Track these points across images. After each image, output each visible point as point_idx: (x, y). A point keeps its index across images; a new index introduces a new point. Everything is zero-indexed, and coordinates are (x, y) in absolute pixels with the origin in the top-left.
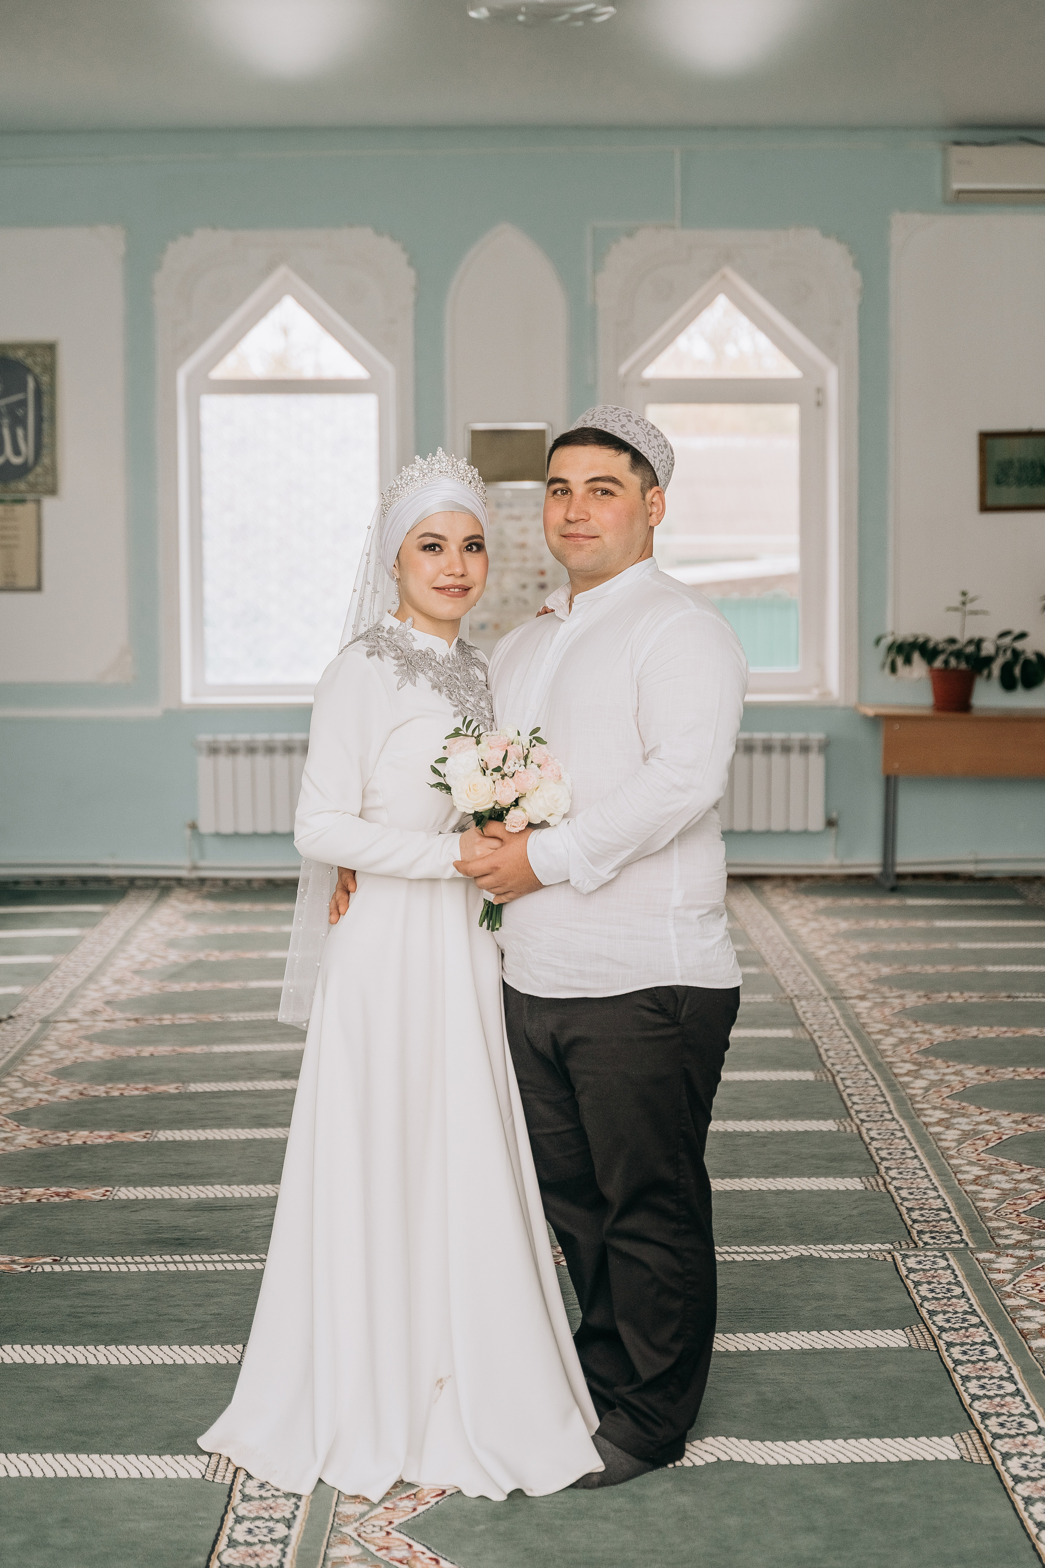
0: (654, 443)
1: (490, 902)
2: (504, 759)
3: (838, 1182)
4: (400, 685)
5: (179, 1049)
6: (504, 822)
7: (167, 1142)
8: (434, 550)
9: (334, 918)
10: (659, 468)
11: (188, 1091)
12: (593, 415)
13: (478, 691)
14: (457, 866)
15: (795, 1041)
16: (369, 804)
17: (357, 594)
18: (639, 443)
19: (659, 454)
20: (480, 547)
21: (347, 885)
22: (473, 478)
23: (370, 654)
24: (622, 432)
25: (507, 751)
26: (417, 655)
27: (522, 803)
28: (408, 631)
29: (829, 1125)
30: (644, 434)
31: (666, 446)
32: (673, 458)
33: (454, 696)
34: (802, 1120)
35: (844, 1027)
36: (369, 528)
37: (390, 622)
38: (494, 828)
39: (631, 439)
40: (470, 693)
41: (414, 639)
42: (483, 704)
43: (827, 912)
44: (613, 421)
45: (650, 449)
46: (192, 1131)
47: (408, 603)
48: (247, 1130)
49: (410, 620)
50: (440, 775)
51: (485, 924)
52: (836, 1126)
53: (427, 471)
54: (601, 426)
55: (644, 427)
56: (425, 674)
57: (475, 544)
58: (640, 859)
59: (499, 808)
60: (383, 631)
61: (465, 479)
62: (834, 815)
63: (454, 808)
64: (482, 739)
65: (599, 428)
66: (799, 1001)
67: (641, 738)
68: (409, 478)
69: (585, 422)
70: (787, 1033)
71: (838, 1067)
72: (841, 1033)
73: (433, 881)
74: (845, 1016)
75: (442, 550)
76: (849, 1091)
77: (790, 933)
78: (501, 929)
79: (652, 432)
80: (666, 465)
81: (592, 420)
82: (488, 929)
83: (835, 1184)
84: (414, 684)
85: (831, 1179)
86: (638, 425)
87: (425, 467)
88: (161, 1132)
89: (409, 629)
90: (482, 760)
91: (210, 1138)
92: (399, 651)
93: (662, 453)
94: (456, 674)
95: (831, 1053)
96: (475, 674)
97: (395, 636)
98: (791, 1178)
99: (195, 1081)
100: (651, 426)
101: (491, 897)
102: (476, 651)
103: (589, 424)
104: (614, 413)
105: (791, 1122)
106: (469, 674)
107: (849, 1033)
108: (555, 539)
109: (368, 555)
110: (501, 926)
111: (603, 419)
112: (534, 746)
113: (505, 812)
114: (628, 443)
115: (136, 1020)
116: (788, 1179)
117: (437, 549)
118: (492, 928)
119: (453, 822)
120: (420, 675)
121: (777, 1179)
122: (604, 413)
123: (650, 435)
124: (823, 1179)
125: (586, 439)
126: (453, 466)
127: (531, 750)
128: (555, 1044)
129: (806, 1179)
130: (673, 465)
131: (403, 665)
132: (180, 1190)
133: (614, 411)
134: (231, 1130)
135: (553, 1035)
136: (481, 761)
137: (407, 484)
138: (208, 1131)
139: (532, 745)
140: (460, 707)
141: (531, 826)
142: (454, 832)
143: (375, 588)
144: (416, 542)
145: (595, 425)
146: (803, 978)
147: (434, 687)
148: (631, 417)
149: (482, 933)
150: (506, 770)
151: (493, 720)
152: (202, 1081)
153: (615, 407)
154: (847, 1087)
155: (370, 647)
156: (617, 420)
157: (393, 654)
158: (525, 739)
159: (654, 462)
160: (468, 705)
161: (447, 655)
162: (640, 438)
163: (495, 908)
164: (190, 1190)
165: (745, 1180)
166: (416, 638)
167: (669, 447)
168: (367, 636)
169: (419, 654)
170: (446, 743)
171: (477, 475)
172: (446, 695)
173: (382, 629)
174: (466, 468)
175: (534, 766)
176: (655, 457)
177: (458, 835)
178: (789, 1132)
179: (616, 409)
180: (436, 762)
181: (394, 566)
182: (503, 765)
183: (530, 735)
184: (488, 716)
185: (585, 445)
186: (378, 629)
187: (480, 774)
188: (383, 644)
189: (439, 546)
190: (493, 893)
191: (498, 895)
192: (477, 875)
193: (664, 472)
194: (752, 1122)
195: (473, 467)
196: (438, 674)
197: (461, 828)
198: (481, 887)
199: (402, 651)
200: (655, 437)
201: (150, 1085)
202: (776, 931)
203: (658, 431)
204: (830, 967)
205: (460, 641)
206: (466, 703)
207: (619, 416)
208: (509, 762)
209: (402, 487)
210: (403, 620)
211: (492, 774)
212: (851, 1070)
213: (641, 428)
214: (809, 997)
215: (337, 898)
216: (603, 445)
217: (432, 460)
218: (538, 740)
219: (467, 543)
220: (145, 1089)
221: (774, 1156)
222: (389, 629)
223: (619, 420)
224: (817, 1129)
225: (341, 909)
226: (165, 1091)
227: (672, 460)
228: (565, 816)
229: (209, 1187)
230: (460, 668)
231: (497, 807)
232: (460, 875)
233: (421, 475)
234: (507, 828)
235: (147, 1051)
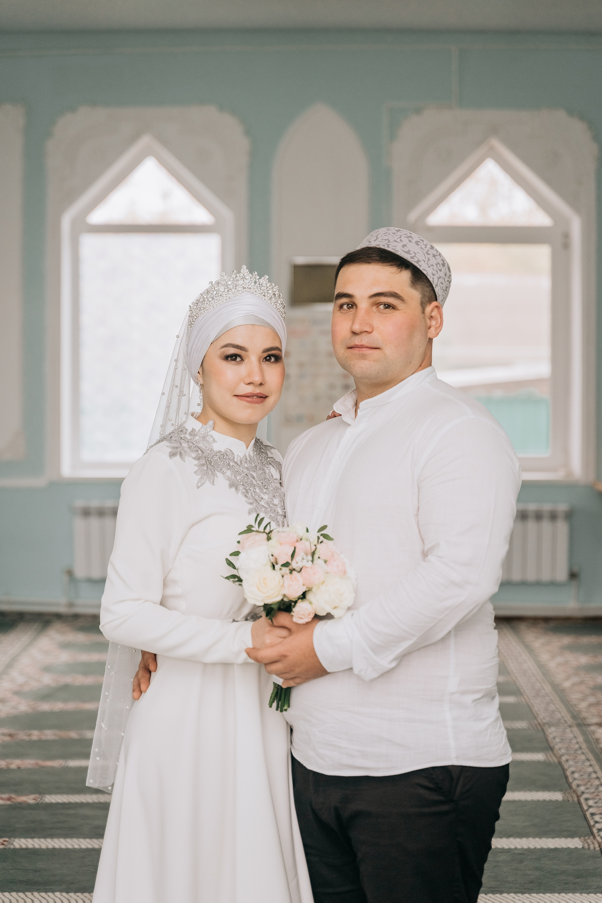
0: (433, 261)
1: (279, 685)
2: (293, 556)
3: (584, 898)
4: (200, 485)
5: (42, 763)
6: (292, 613)
7: (22, 849)
8: (235, 360)
9: (136, 694)
10: (437, 284)
11: (44, 802)
12: (377, 236)
13: (272, 489)
14: (249, 653)
15: (546, 764)
16: (169, 592)
17: (165, 397)
18: (418, 261)
19: (437, 272)
20: (278, 359)
21: (149, 665)
22: (274, 294)
23: (172, 455)
24: (404, 251)
25: (295, 548)
26: (216, 456)
27: (309, 596)
28: (209, 434)
29: (575, 843)
30: (424, 254)
31: (443, 265)
32: (450, 276)
33: (250, 494)
34: (553, 838)
35: (586, 751)
36: (178, 337)
37: (193, 424)
38: (282, 618)
39: (412, 258)
40: (265, 491)
41: (214, 440)
42: (276, 501)
43: (571, 648)
44: (395, 241)
45: (429, 267)
46: (42, 840)
47: (211, 407)
48: (88, 840)
49: (211, 423)
50: (234, 567)
51: (275, 705)
52: (581, 844)
53: (232, 287)
54: (384, 246)
55: (423, 247)
56: (223, 473)
57: (273, 355)
58: (419, 649)
59: (287, 600)
60: (186, 433)
61: (266, 295)
62: (576, 569)
63: (245, 601)
64: (272, 535)
65: (383, 247)
66: (550, 728)
67: (421, 536)
68: (215, 293)
69: (370, 242)
70: (539, 757)
71: (582, 788)
72: (583, 757)
73: (226, 665)
74: (587, 741)
75: (242, 360)
76: (591, 810)
77: (542, 667)
78: (289, 710)
79: (431, 252)
80: (444, 282)
81: (375, 240)
82: (277, 710)
83: (581, 900)
84: (213, 483)
85: (578, 895)
86: (418, 245)
87: (230, 283)
88: (17, 840)
89: (209, 432)
90: (272, 555)
91: (57, 846)
92: (200, 452)
93: (440, 270)
94: (253, 473)
95: (576, 775)
96: (270, 472)
97: (197, 438)
98: (544, 894)
99: (50, 793)
100: (430, 247)
101: (280, 681)
102: (272, 450)
103: (373, 244)
104: (396, 234)
105: (544, 839)
106: (265, 473)
107: (591, 756)
108: (342, 351)
109: (176, 361)
110: (289, 706)
111: (386, 240)
112: (322, 542)
113: (293, 604)
114: (409, 262)
115: (11, 735)
116: (542, 895)
117: (238, 359)
118: (281, 708)
119: (246, 611)
120: (218, 474)
121: (533, 895)
122: (387, 234)
123: (429, 254)
124: (571, 895)
125: (370, 257)
126: (255, 282)
127: (319, 546)
128: (338, 816)
129: (557, 895)
130: (450, 282)
131: (203, 465)
132: (26, 896)
133: (396, 232)
134: (75, 840)
135: (336, 809)
136: (271, 557)
137: (213, 298)
138: (56, 840)
139: (320, 541)
140: (254, 505)
141: (317, 618)
142: (246, 620)
143: (181, 391)
144: (219, 352)
145: (378, 245)
146: (552, 707)
147: (231, 486)
148: (412, 238)
149: (273, 712)
150: (294, 565)
151: (285, 516)
152: (56, 793)
153: (397, 229)
154: (590, 807)
155: (173, 448)
156: (398, 240)
157: (194, 455)
158: (314, 535)
159: (433, 278)
160: (262, 503)
161: (245, 456)
162: (420, 256)
163: (284, 690)
164: (34, 897)
165: (505, 895)
166: (216, 440)
167: (446, 266)
168: (171, 437)
169: (218, 454)
170: (240, 538)
171: (277, 292)
172: (242, 493)
173: (184, 430)
174: (268, 285)
175: (321, 562)
176: (433, 275)
177: (250, 624)
178: (542, 849)
179: (398, 231)
180: (231, 555)
181: (199, 372)
182: (292, 560)
183: (319, 531)
184: (280, 512)
185: (369, 263)
186: (181, 431)
187: (270, 568)
188: (185, 445)
189: (240, 356)
190: (282, 678)
191: (286, 679)
192: (267, 662)
193: (442, 288)
194: (511, 839)
195: (273, 284)
196: (236, 473)
197: (253, 616)
198: (270, 673)
199: (203, 452)
200: (434, 256)
201: (13, 796)
202: (529, 664)
203: (437, 250)
204: (574, 697)
205: (257, 441)
206: (261, 501)
207: (400, 237)
208: (297, 558)
209: (208, 300)
210: (205, 423)
211: (281, 569)
212: (593, 790)
213: (421, 248)
214: (557, 724)
215: (139, 676)
216: (386, 262)
217: (236, 277)
218: (326, 536)
219: (266, 354)
220: (9, 799)
221: (529, 872)
222: (192, 431)
223: (401, 241)
224: (565, 847)
225: (143, 687)
226: (25, 802)
227: (449, 278)
228: (349, 609)
229: (50, 894)
230: (256, 467)
231: (285, 600)
232: (252, 661)
233: (226, 290)
234: (295, 619)
235: (15, 763)
